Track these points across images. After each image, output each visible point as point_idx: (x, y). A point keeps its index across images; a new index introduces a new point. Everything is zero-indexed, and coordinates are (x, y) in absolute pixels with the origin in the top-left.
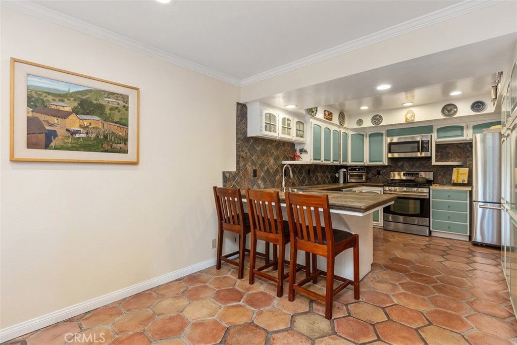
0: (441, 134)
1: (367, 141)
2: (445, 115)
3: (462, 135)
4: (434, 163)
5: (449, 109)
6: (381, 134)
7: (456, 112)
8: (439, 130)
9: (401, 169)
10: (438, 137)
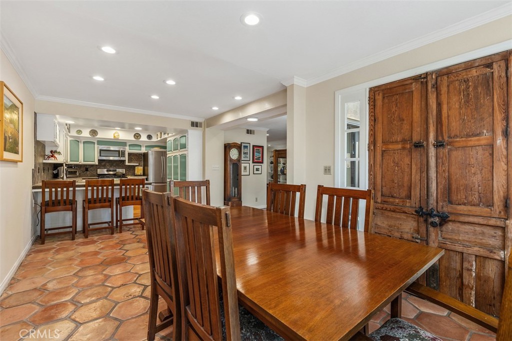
0: (131, 148)
1: (81, 146)
2: (135, 138)
3: (141, 150)
4: (127, 163)
5: (137, 136)
6: (94, 143)
7: (140, 138)
8: (130, 145)
9: (104, 167)
10: (130, 150)
